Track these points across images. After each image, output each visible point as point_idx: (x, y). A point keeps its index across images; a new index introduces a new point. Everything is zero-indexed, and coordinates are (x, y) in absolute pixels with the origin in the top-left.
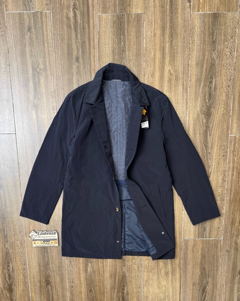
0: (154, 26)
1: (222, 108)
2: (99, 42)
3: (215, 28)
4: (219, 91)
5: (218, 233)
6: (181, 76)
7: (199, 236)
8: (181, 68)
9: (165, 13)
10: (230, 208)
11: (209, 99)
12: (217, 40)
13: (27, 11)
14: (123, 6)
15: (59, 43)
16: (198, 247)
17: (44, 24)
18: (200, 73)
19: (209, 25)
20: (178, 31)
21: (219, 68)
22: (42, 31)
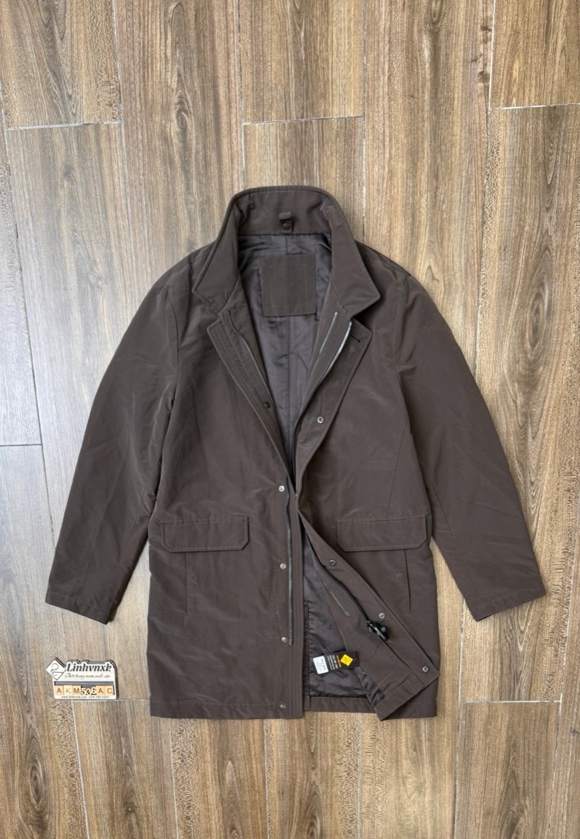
0: (388, 150)
1: (567, 363)
3: (551, 148)
4: (560, 319)
5: (549, 687)
6: (459, 282)
7: (501, 693)
8: (460, 262)
9: (418, 113)
11: (533, 343)
12: (555, 183)
13: (61, 123)
14: (307, 98)
15: (144, 207)
16: (500, 721)
17: (104, 156)
18: (510, 273)
19: (536, 140)
20: (453, 160)
21: (560, 258)
22: (99, 176)
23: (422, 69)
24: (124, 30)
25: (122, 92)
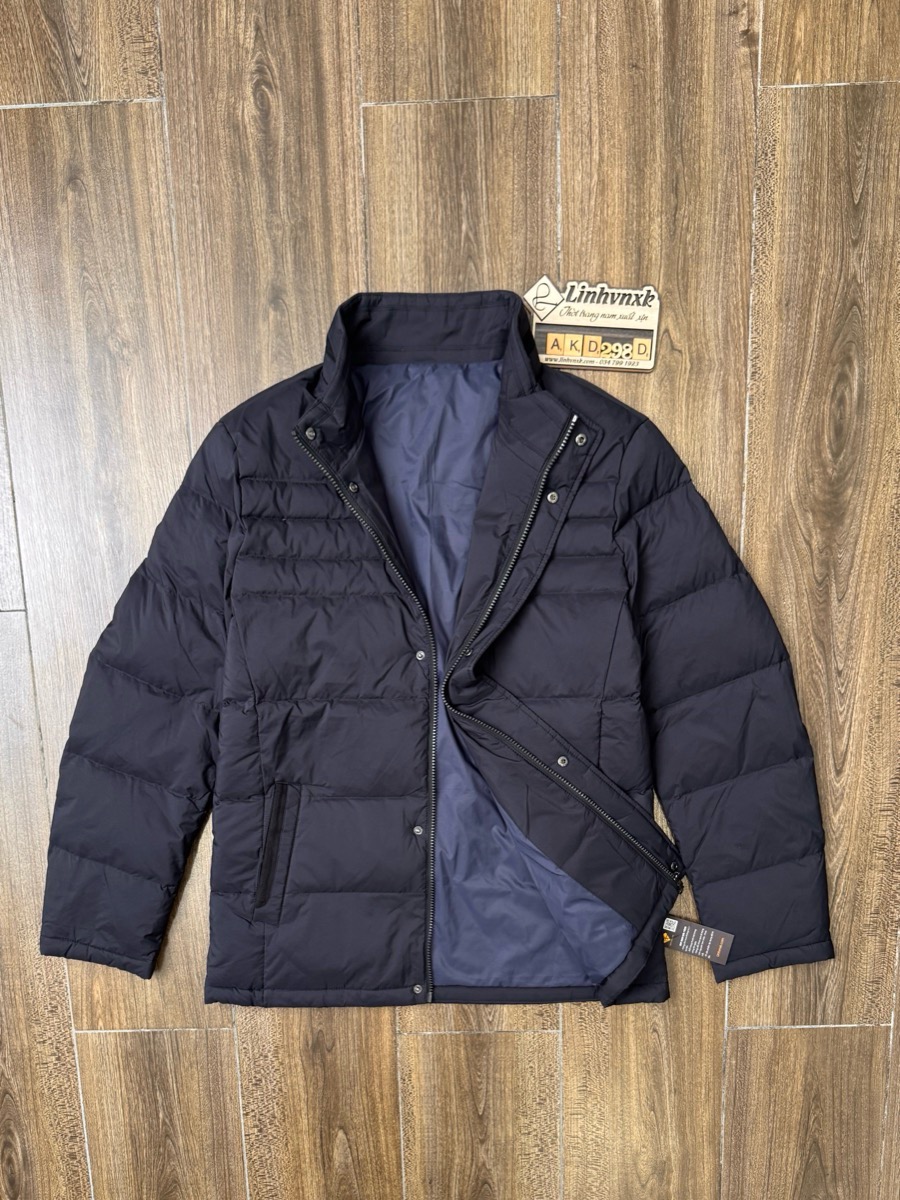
0: (597, 148)
2: (365, 220)
4: (879, 414)
6: (715, 355)
8: (716, 323)
9: (645, 91)
11: (835, 450)
12: (867, 202)
13: (64, 100)
14: (466, 67)
15: (199, 233)
17: (133, 152)
18: (796, 342)
19: (835, 137)
20: (703, 165)
21: (876, 319)
22: (125, 183)
23: (650, 25)
25: (163, 52)
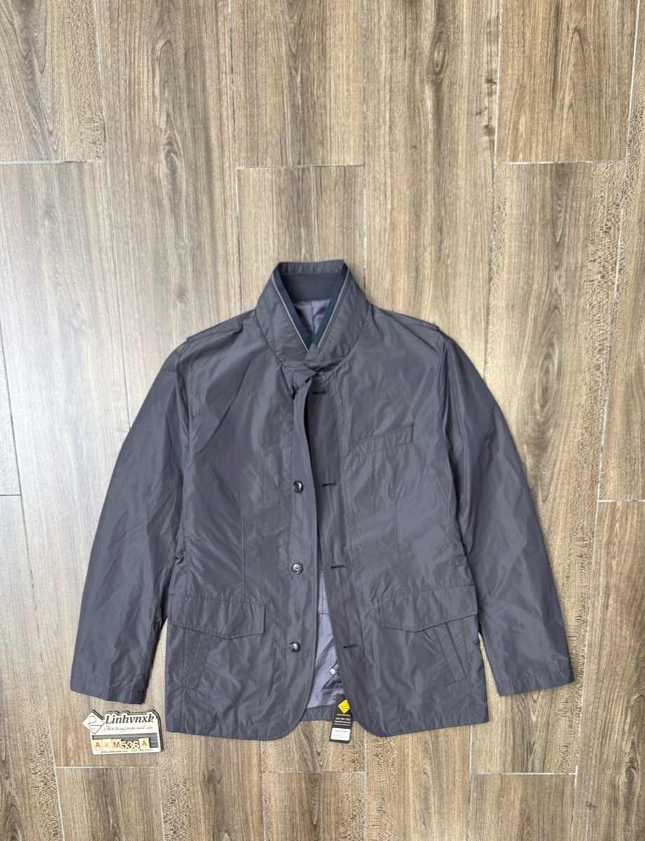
0: (390, 201)
1: (578, 426)
2: (239, 245)
3: (560, 205)
4: (571, 380)
5: (564, 759)
7: (514, 765)
8: (466, 319)
9: (421, 164)
10: (597, 694)
11: (542, 404)
12: (564, 241)
13: (41, 159)
14: (304, 145)
15: (131, 250)
16: (513, 794)
17: (87, 195)
18: (518, 332)
19: (544, 196)
20: (458, 213)
21: (570, 318)
22: (82, 216)
23: (424, 120)
24: (109, 67)
25: (106, 130)
